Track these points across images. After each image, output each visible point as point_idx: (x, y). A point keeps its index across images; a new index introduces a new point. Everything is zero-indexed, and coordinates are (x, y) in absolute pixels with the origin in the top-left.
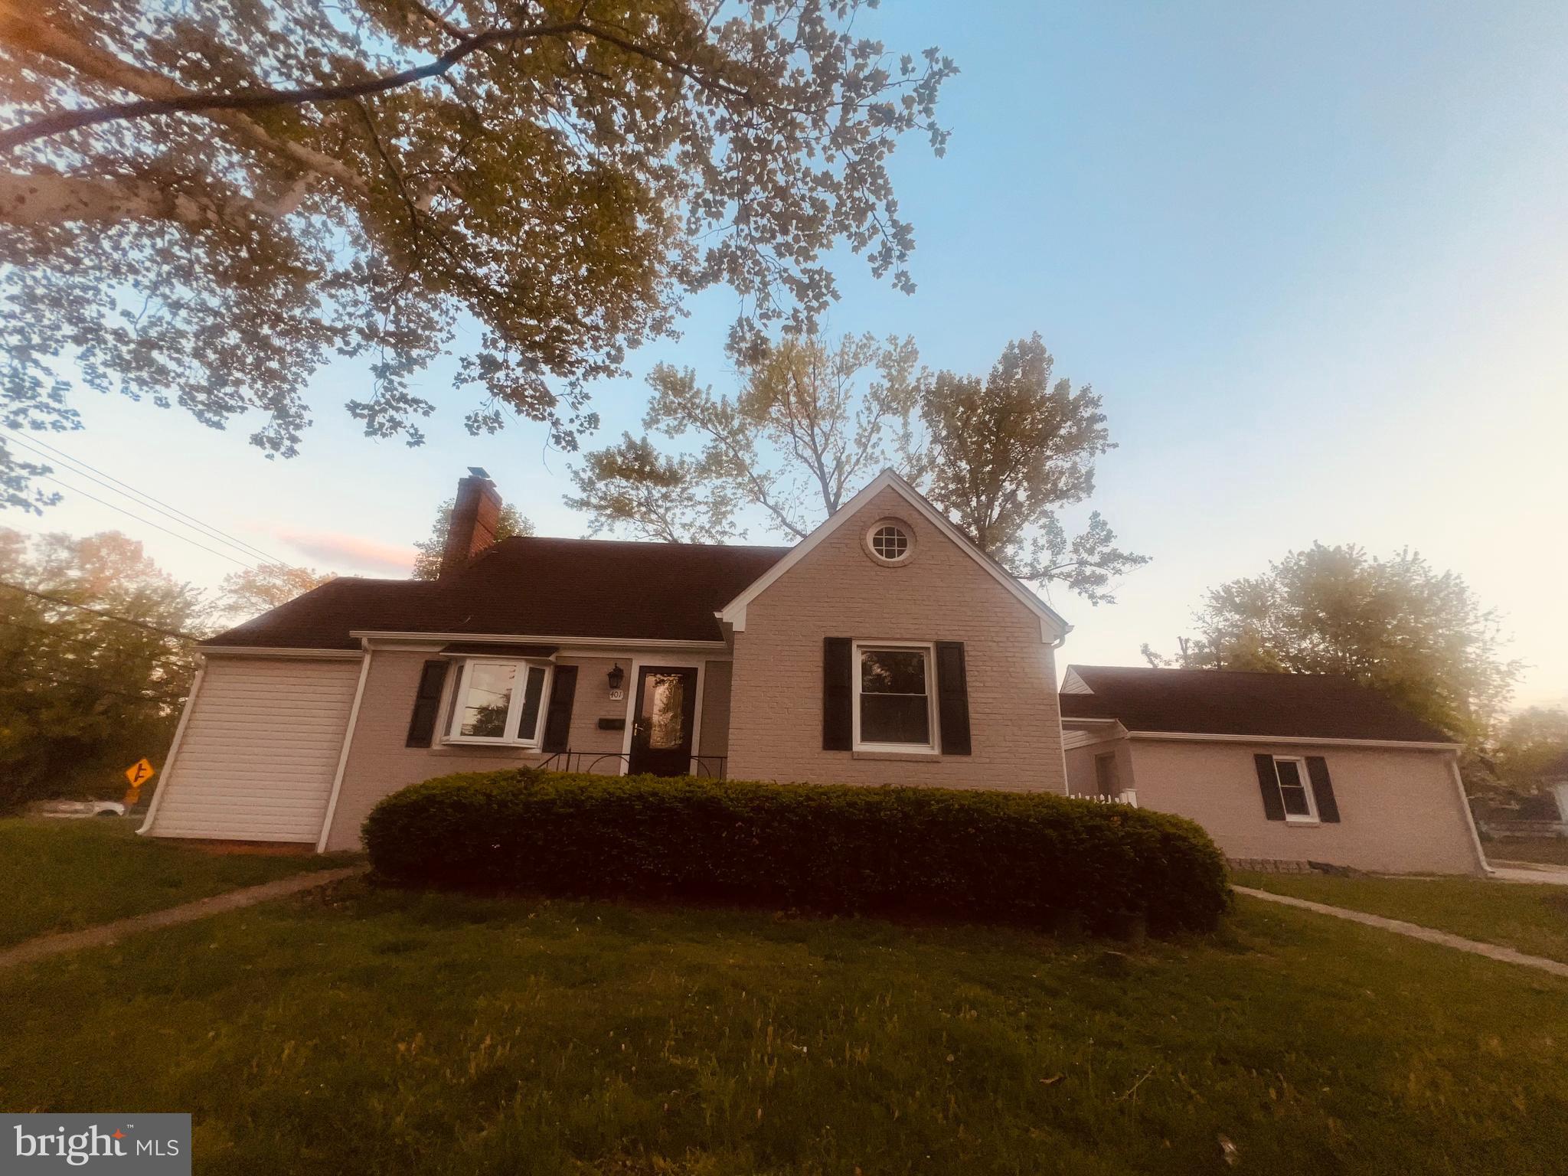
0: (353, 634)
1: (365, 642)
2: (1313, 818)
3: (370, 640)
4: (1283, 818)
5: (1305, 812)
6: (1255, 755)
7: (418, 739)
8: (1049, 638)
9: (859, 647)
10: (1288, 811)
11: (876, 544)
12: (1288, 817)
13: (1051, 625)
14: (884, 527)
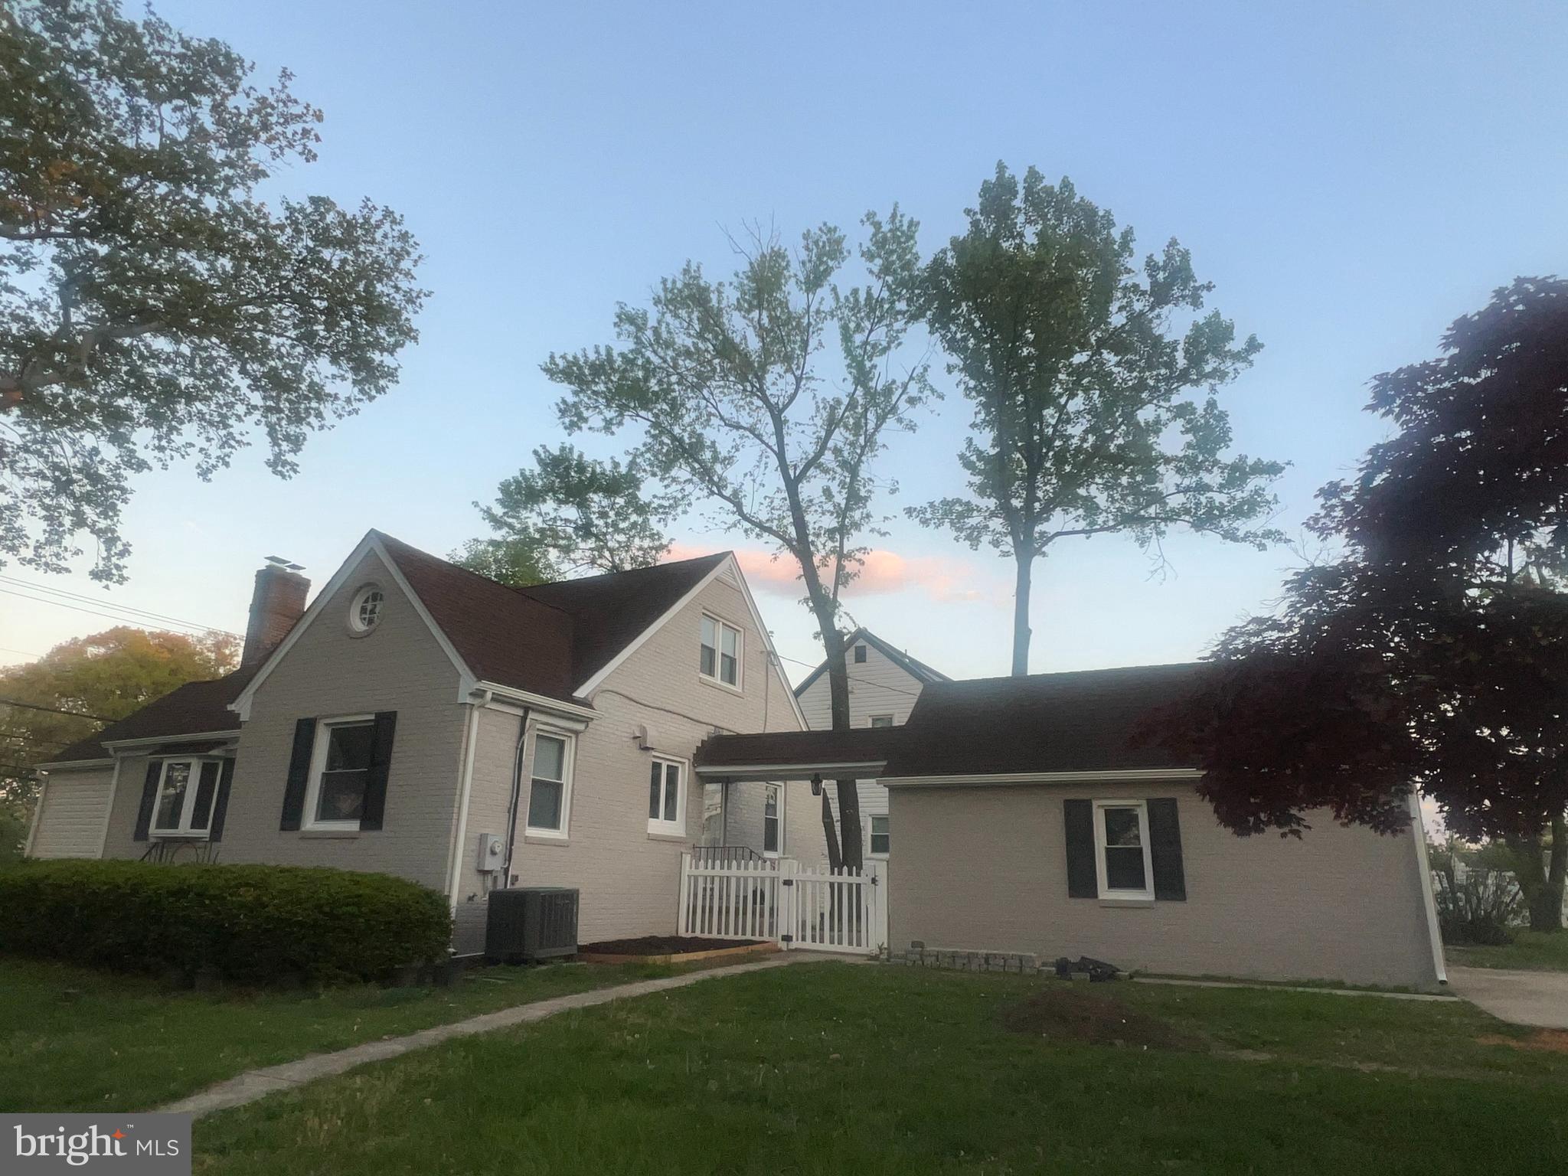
2: (1147, 895)
3: (114, 750)
4: (1095, 895)
5: (1140, 884)
6: (1066, 801)
7: (141, 833)
8: (464, 697)
9: (327, 725)
10: (1113, 884)
11: (363, 610)
12: (1105, 893)
13: (468, 683)
14: (370, 593)
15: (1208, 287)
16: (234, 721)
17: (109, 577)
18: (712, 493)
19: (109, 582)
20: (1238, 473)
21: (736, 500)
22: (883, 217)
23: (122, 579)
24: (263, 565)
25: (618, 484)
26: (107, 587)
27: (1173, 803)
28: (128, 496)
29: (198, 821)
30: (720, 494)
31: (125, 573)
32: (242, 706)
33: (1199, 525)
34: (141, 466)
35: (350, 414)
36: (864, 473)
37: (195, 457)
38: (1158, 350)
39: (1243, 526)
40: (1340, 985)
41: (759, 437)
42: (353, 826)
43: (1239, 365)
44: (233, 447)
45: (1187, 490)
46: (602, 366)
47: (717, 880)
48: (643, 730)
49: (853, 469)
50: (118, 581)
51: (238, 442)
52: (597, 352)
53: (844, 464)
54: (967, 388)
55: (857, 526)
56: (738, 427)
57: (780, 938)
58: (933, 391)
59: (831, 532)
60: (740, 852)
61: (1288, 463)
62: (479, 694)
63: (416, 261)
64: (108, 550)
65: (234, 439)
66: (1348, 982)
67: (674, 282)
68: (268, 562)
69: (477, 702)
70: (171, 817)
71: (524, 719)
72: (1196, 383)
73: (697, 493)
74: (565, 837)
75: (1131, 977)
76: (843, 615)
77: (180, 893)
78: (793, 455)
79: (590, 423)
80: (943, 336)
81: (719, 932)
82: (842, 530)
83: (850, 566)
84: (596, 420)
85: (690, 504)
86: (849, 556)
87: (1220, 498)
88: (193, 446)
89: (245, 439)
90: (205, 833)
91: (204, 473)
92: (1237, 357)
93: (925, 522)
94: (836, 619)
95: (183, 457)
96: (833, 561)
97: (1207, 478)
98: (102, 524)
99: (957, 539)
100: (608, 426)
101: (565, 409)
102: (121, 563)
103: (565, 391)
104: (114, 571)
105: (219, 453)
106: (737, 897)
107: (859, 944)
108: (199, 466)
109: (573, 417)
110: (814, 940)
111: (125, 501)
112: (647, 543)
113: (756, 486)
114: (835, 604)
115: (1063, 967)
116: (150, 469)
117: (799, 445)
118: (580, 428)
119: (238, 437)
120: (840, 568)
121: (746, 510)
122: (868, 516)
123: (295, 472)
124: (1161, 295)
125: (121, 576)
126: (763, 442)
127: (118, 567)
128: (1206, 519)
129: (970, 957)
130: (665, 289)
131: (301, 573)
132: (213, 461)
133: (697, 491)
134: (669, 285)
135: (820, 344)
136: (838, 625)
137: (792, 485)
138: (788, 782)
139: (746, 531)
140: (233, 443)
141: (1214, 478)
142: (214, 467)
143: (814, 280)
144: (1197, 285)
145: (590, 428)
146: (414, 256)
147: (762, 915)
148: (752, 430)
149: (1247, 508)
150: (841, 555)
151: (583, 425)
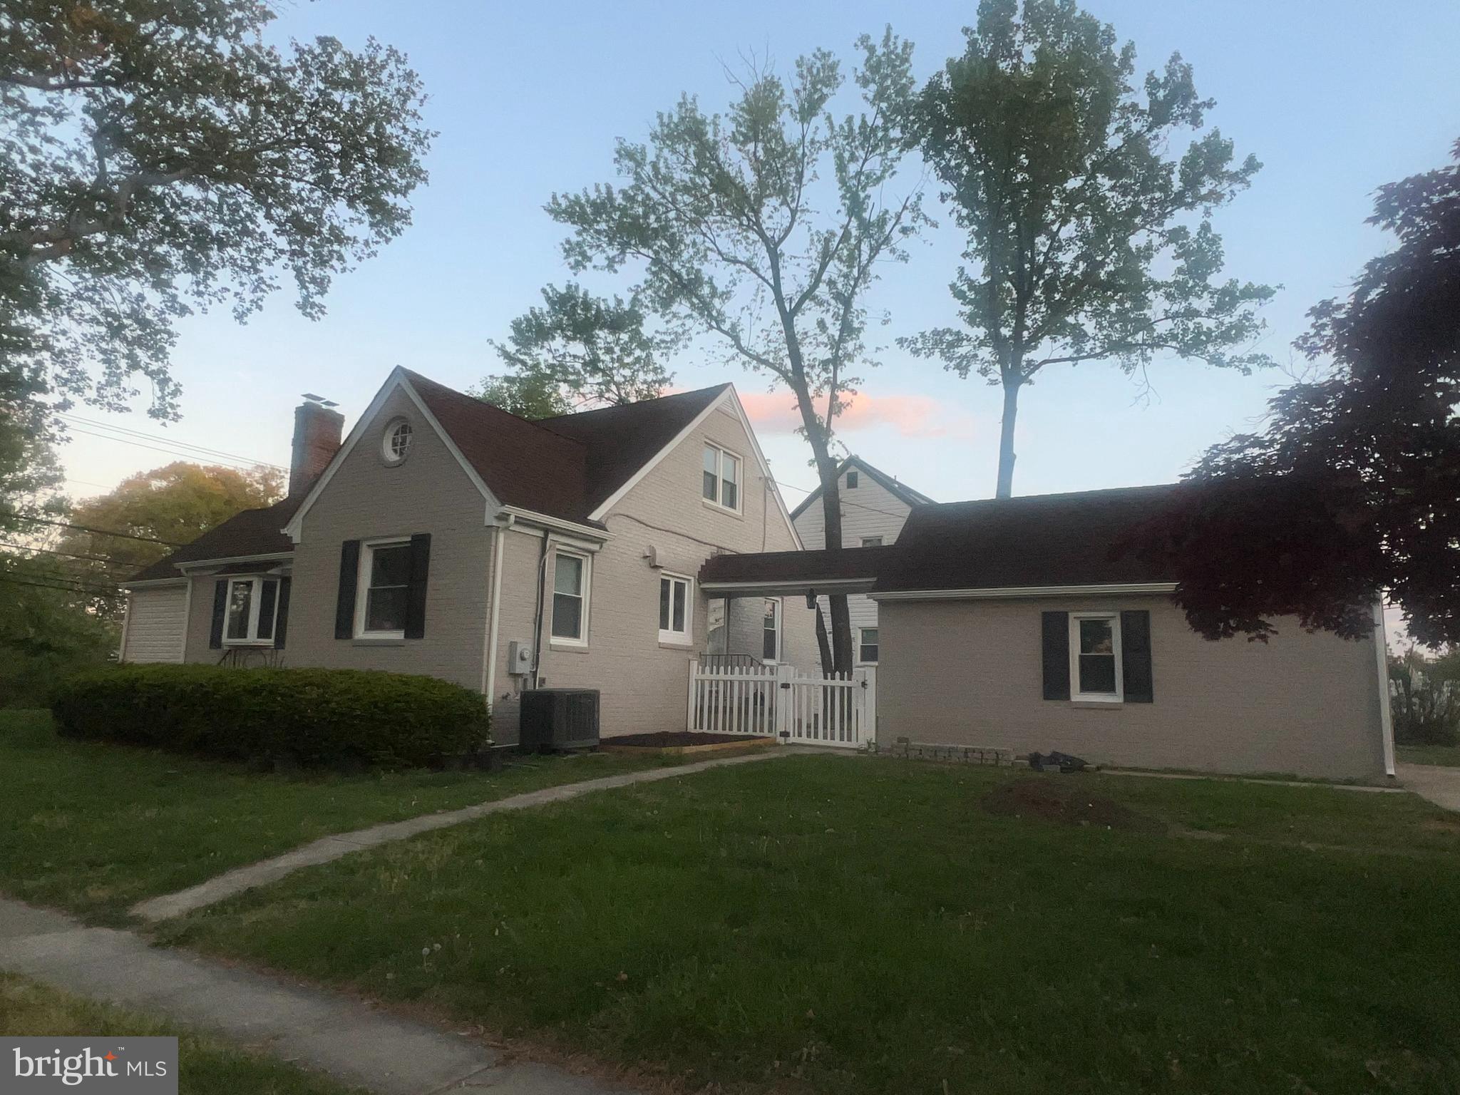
1: (183, 571)
2: (1116, 698)
3: (186, 570)
4: (1068, 697)
5: (1111, 688)
6: (1044, 614)
7: (215, 642)
8: (490, 520)
9: (369, 546)
10: (1085, 688)
11: (394, 444)
12: (1077, 696)
13: (493, 508)
14: (400, 426)
15: (1209, 105)
16: (288, 545)
17: (165, 415)
18: (711, 327)
19: (165, 420)
20: (1227, 298)
21: (734, 334)
22: (877, 40)
23: (177, 417)
24: (301, 402)
25: (622, 321)
26: (164, 424)
27: (1147, 612)
28: (174, 339)
29: (263, 632)
30: (719, 328)
31: (179, 411)
32: (294, 531)
33: (1185, 351)
34: (184, 310)
35: (369, 256)
36: (856, 304)
37: (232, 301)
38: (1153, 174)
39: (1229, 351)
40: (1293, 778)
41: (755, 271)
42: (398, 635)
43: (1237, 187)
44: (264, 291)
45: (1175, 316)
46: (603, 203)
47: (721, 685)
48: (653, 550)
49: (846, 301)
50: (173, 419)
51: (268, 286)
52: (597, 190)
53: (838, 296)
54: (960, 217)
55: (850, 357)
56: (735, 261)
57: (778, 734)
58: (926, 219)
59: (825, 364)
60: (741, 659)
61: (1280, 287)
62: (503, 517)
63: (422, 101)
64: (162, 390)
65: (264, 282)
66: (1301, 775)
67: (670, 116)
68: (305, 400)
69: (502, 524)
70: (240, 628)
71: (544, 540)
72: (1191, 206)
73: (697, 328)
74: (586, 645)
75: (1098, 769)
76: (837, 444)
77: (255, 692)
78: (788, 289)
79: (595, 262)
80: (937, 164)
81: (724, 729)
82: (836, 361)
83: (843, 396)
84: (599, 259)
85: (690, 339)
86: (842, 386)
87: (1208, 323)
88: (229, 290)
89: (275, 283)
90: (270, 642)
91: (240, 317)
92: (1234, 177)
93: (916, 352)
94: (829, 447)
95: (220, 301)
96: (826, 391)
97: (1196, 303)
98: (155, 366)
99: (946, 368)
100: (611, 264)
101: (569, 249)
102: (174, 401)
103: (569, 231)
104: (169, 410)
105: (252, 297)
106: (740, 698)
107: (849, 739)
108: (235, 310)
109: (577, 255)
110: (809, 735)
111: (172, 344)
112: (650, 377)
113: (753, 320)
114: (828, 432)
115: (1035, 760)
116: (192, 313)
117: (795, 278)
118: (585, 267)
119: (269, 282)
120: (834, 397)
121: (743, 343)
122: (861, 347)
123: (323, 313)
124: (1159, 115)
125: (175, 414)
126: (760, 276)
127: (172, 406)
128: (1192, 344)
129: (950, 750)
130: (662, 124)
131: (335, 409)
132: (247, 305)
133: (697, 325)
134: (666, 120)
135: (815, 175)
136: (831, 453)
137: (788, 318)
138: (785, 598)
139: (744, 364)
140: (263, 286)
141: (1203, 303)
142: (249, 310)
143: (808, 110)
144: (1198, 102)
145: (595, 267)
146: (420, 96)
147: (762, 714)
148: (749, 264)
149: (1233, 334)
150: (835, 386)
151: (588, 264)
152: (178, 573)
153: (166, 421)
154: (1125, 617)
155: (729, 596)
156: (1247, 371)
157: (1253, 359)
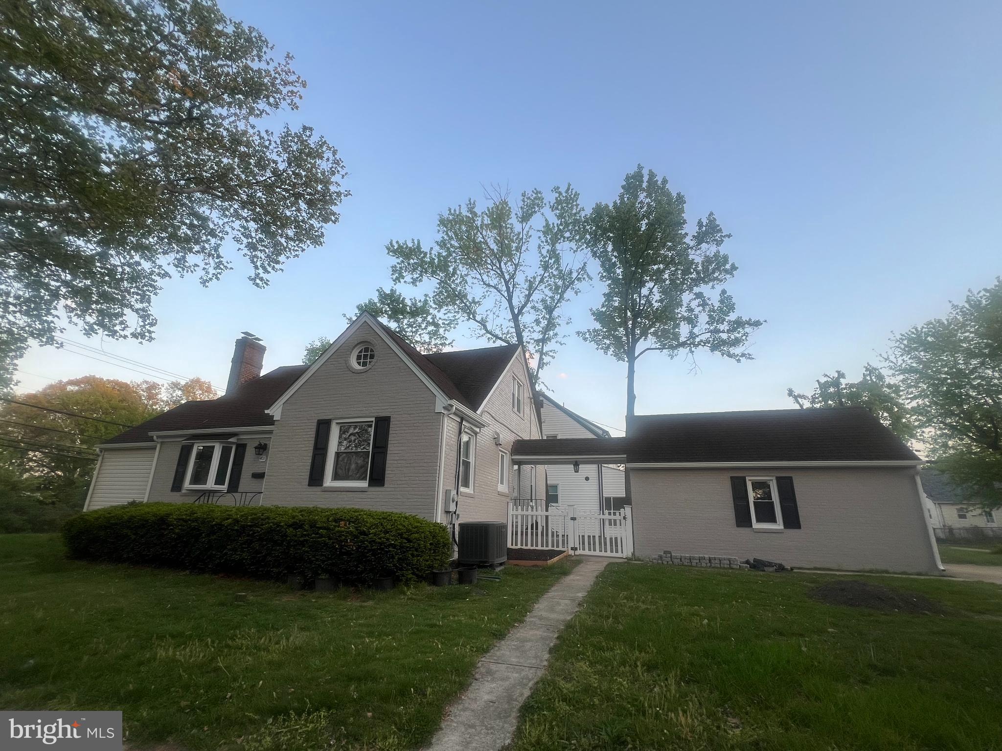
0: (150, 434)
1: (155, 438)
2: (779, 526)
3: (158, 437)
4: (751, 526)
5: (773, 520)
6: (731, 477)
8: (439, 408)
9: (337, 423)
10: (759, 520)
11: (359, 357)
12: (756, 525)
13: (441, 400)
15: (729, 236)
16: (270, 420)
17: (143, 336)
18: (470, 319)
19: (142, 340)
20: (738, 324)
21: (483, 323)
22: (563, 190)
23: (151, 339)
24: (241, 336)
25: (418, 311)
26: (141, 343)
27: (790, 479)
29: (220, 480)
30: (474, 319)
31: (153, 335)
32: (276, 411)
34: (166, 275)
36: (555, 313)
37: (200, 272)
38: (689, 265)
41: (499, 291)
42: (364, 484)
44: (222, 269)
45: (711, 332)
46: (414, 249)
48: (498, 434)
49: (550, 310)
50: (148, 340)
51: (225, 267)
52: (413, 242)
53: (546, 308)
54: (602, 276)
55: (549, 339)
56: (489, 285)
57: (570, 549)
58: (588, 275)
59: (538, 341)
61: (765, 321)
62: (448, 408)
64: (144, 321)
67: (455, 210)
68: (243, 335)
69: (446, 412)
71: (461, 423)
73: (462, 318)
74: (472, 492)
76: (542, 384)
78: (515, 302)
79: (405, 279)
80: (592, 250)
82: (544, 341)
83: (546, 359)
84: (408, 277)
85: (457, 324)
86: (546, 354)
88: (198, 266)
90: (224, 487)
91: (204, 282)
93: (585, 339)
94: (537, 386)
96: (537, 356)
98: (139, 306)
100: (414, 282)
101: (394, 270)
102: (152, 329)
103: (394, 261)
104: (147, 334)
105: (214, 272)
107: (617, 552)
108: (201, 278)
109: (398, 274)
110: (590, 550)
111: (156, 294)
112: (438, 342)
113: (495, 317)
114: (537, 377)
115: (757, 565)
116: (170, 277)
117: (518, 299)
118: (400, 282)
119: (226, 264)
120: (541, 359)
121: (489, 328)
122: (556, 334)
123: (267, 285)
124: (700, 238)
125: (150, 337)
126: (502, 294)
127: (150, 332)
128: (717, 345)
130: (450, 214)
131: (260, 342)
132: (210, 276)
134: (452, 212)
135: (527, 249)
136: (538, 388)
137: (515, 318)
138: (537, 466)
139: (489, 339)
140: (222, 266)
143: (525, 218)
144: (723, 234)
145: (405, 282)
146: (342, 172)
148: (495, 287)
150: (542, 353)
151: (402, 280)
152: (151, 439)
153: (144, 341)
154: (779, 479)
155: (520, 463)
156: (739, 361)
157: (743, 355)
